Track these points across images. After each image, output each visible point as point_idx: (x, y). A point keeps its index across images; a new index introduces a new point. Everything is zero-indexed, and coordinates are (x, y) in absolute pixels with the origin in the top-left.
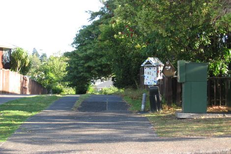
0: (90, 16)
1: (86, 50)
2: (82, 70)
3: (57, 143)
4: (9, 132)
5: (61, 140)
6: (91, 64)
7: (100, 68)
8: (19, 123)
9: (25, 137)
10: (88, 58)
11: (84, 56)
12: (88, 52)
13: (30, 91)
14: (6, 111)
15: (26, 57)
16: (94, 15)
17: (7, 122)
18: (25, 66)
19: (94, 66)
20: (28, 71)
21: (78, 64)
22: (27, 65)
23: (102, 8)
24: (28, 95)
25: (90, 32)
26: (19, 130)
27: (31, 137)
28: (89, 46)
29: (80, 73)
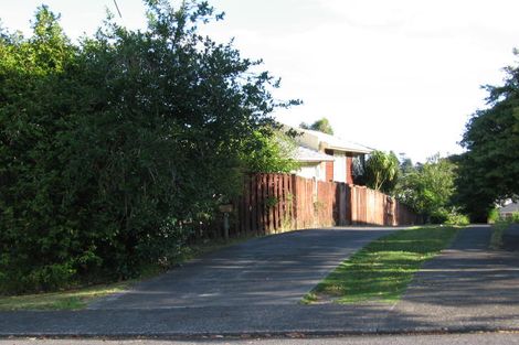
0: (488, 94)
1: (486, 152)
2: (481, 184)
3: (486, 303)
4: (399, 286)
5: (491, 299)
6: (496, 173)
7: (511, 180)
8: (410, 270)
9: (426, 294)
10: (490, 164)
11: (483, 162)
12: (491, 154)
13: (397, 220)
14: (383, 253)
15: (390, 165)
16: (496, 92)
17: (391, 270)
18: (388, 180)
19: (502, 176)
20: (393, 188)
21: (473, 174)
22: (391, 178)
23: (509, 81)
24: (395, 226)
25: (492, 122)
26: (415, 283)
27: (437, 294)
28: (491, 144)
29: (479, 188)
